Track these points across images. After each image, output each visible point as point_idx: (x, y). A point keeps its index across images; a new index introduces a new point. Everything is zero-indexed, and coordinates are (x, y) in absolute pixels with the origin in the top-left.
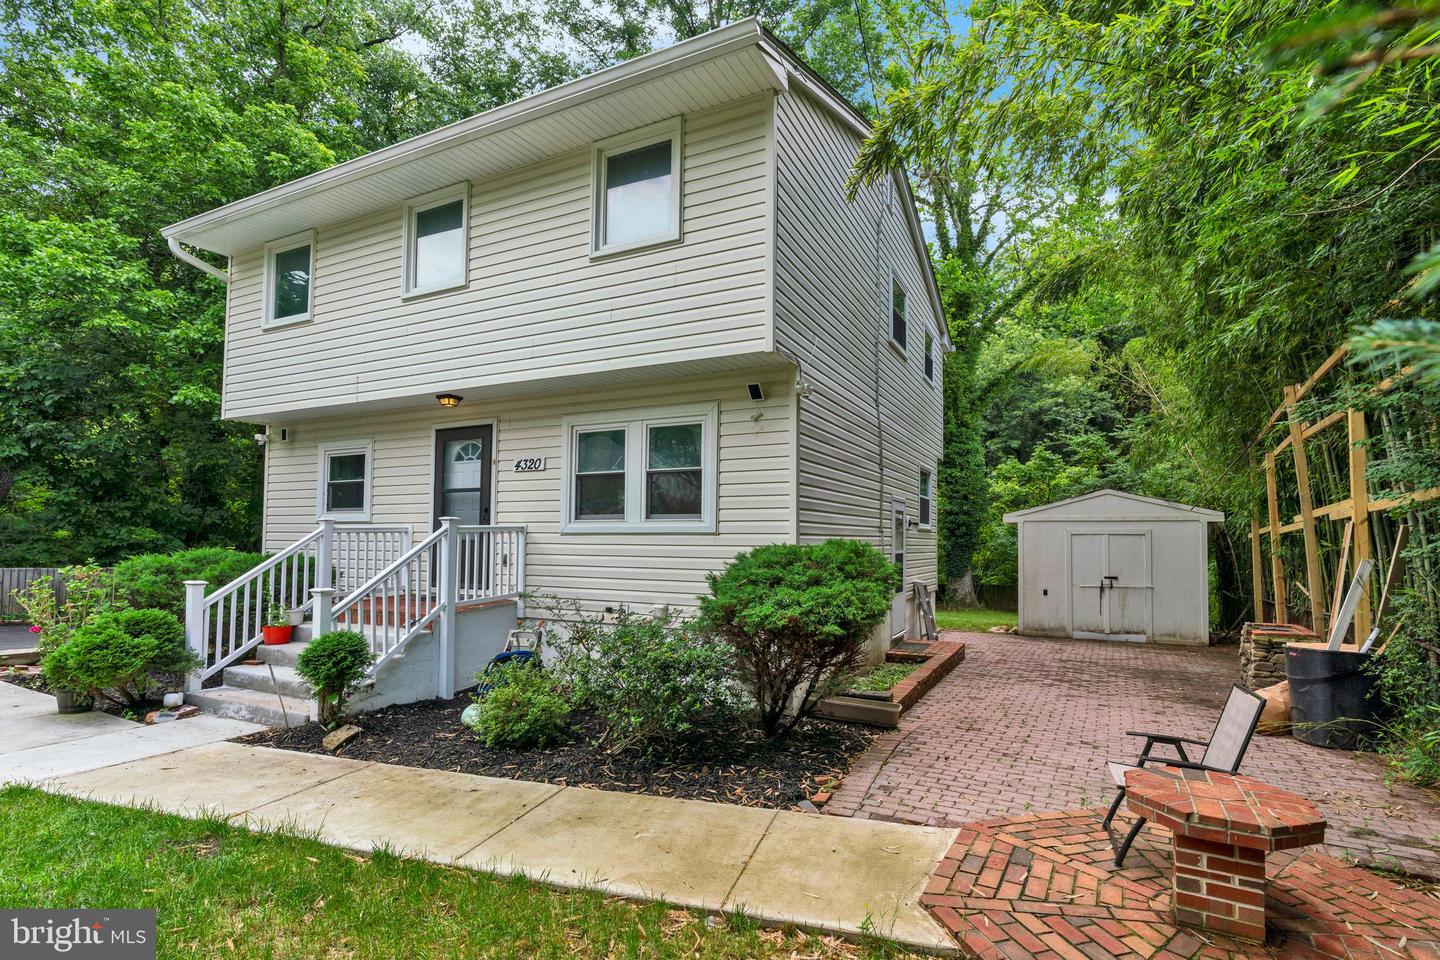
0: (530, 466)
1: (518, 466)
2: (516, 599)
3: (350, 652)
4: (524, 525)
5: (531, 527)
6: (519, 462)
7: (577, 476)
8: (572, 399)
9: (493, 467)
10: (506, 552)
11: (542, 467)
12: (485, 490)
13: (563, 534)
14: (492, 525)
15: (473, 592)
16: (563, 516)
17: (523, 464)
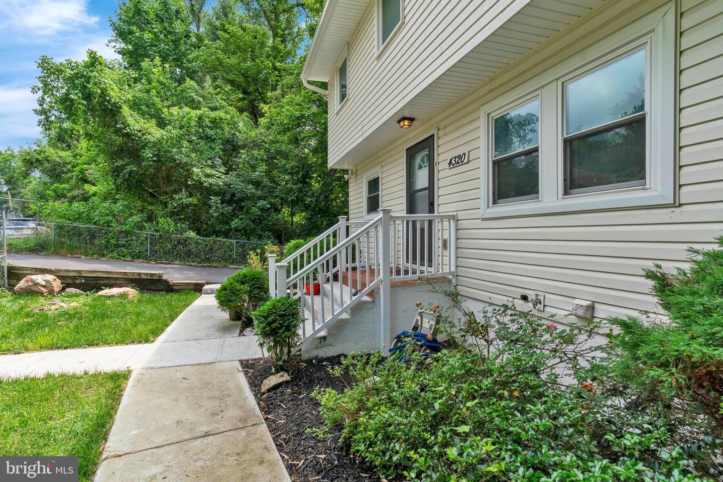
0: (458, 161)
1: (450, 163)
2: (451, 277)
3: (280, 316)
4: (455, 213)
5: (461, 215)
6: (451, 160)
7: (494, 162)
8: (488, 88)
9: (435, 168)
10: (446, 237)
11: (466, 161)
12: (431, 188)
13: (483, 220)
14: (436, 214)
15: (424, 268)
16: (482, 203)
17: (453, 162)
